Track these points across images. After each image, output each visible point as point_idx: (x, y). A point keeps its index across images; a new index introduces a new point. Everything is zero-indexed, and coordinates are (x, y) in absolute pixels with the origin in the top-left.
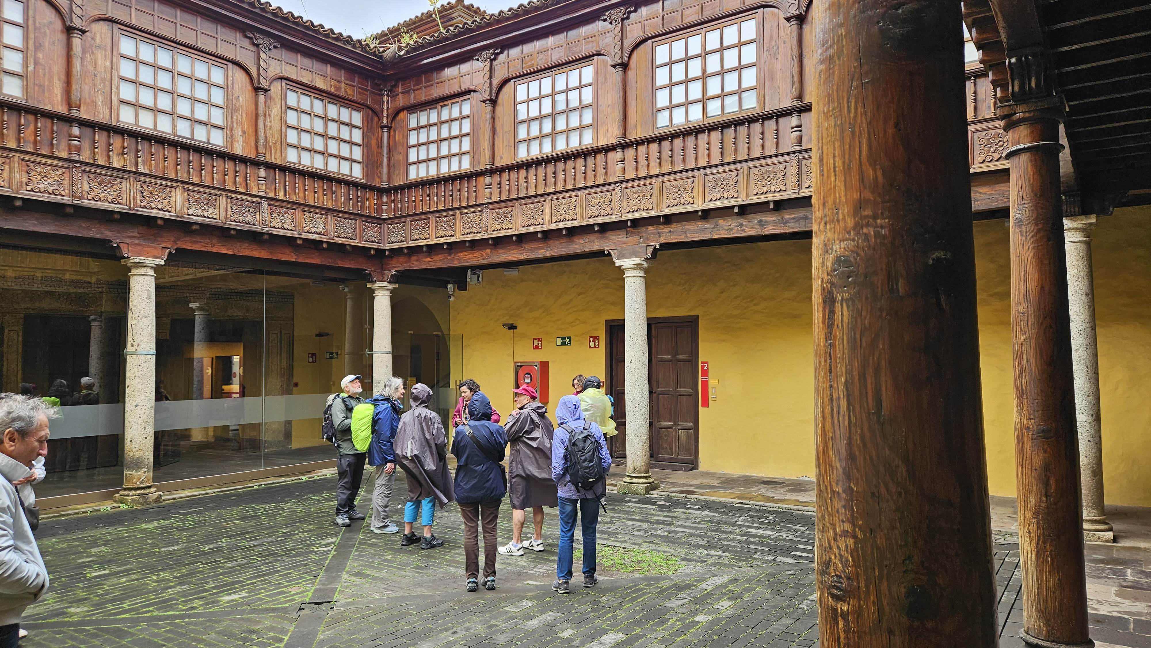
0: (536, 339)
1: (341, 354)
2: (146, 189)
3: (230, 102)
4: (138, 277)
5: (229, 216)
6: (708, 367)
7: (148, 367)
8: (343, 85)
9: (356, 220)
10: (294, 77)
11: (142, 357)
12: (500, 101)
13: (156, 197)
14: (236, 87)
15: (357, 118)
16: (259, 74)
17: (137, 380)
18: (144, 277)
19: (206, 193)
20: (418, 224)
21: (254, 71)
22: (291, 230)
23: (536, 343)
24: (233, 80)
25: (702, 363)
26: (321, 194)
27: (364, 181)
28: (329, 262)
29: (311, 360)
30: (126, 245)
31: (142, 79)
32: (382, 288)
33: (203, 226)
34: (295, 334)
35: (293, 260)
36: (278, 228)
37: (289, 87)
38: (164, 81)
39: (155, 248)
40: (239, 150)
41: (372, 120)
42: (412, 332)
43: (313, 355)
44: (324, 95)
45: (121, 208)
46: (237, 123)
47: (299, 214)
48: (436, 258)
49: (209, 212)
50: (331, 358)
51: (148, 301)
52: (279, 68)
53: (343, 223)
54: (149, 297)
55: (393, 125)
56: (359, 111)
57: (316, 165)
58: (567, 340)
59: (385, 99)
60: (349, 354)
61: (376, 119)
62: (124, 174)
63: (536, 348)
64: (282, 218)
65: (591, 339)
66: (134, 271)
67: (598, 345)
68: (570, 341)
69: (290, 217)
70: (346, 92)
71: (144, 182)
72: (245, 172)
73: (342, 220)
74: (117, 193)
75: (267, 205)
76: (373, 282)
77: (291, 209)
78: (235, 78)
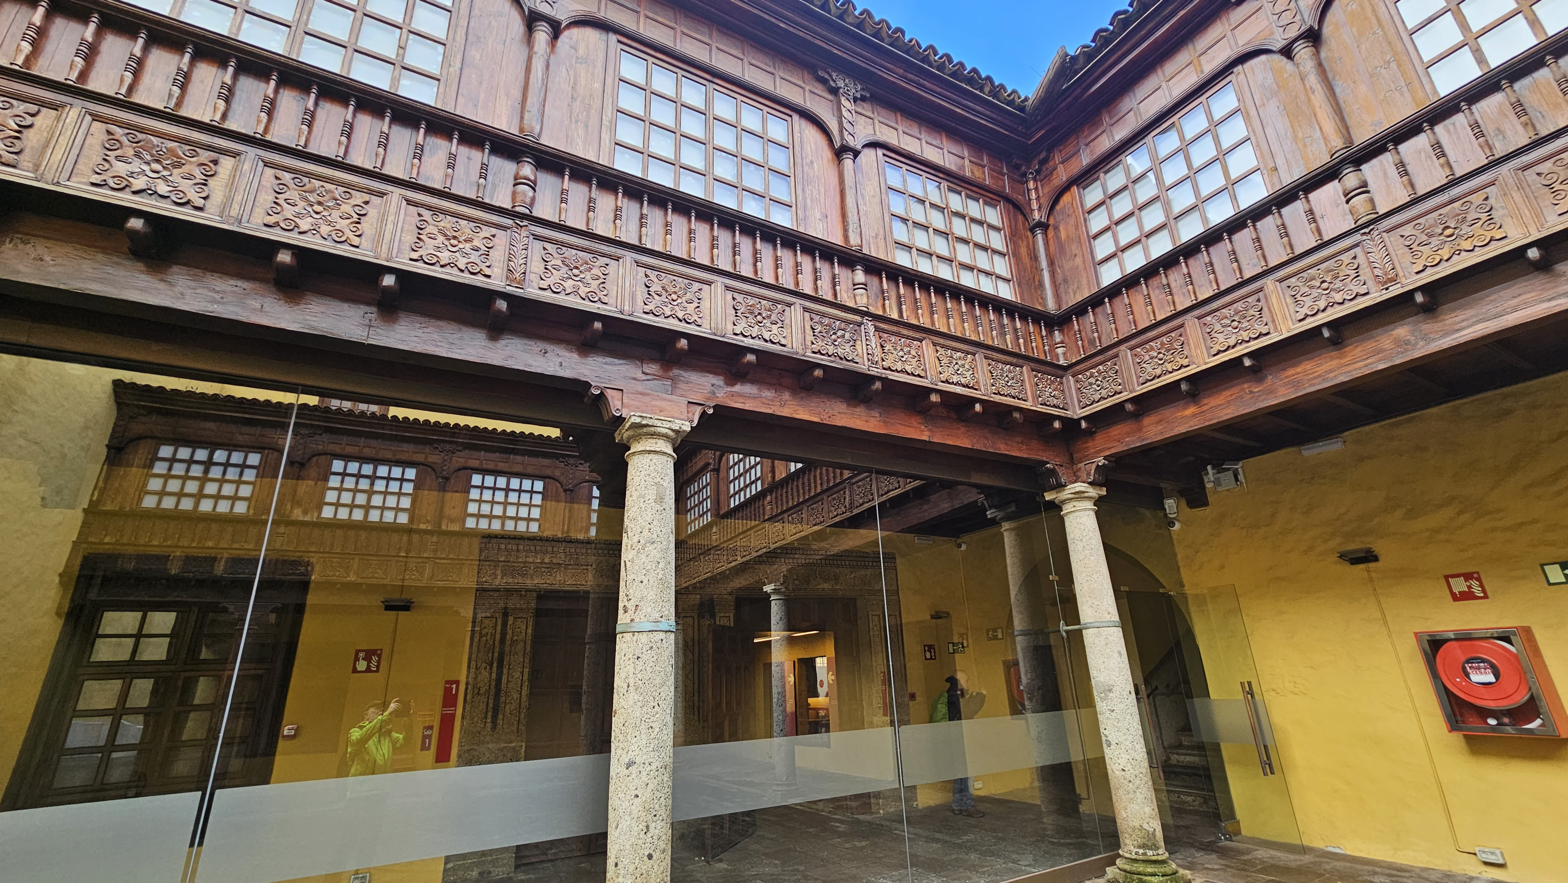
0: (1457, 576)
2: (655, 280)
3: (800, 168)
4: (643, 457)
5: (808, 343)
8: (967, 162)
9: (1022, 366)
10: (893, 144)
11: (644, 638)
13: (674, 297)
14: (807, 148)
15: (993, 216)
16: (840, 128)
17: (633, 696)
18: (651, 456)
21: (833, 125)
22: (919, 376)
23: (1460, 585)
24: (802, 139)
26: (958, 321)
27: (1019, 303)
28: (985, 446)
29: (928, 655)
30: (619, 393)
31: (655, 117)
32: (1079, 496)
33: (763, 356)
35: (924, 438)
36: (897, 370)
37: (888, 159)
38: (692, 125)
39: (675, 402)
41: (1016, 218)
43: (930, 648)
44: (941, 175)
45: (604, 310)
46: (812, 200)
47: (927, 348)
49: (773, 332)
52: (871, 127)
53: (1002, 369)
54: (660, 499)
55: (1051, 221)
56: (995, 207)
59: (1031, 185)
61: (1020, 218)
62: (616, 249)
64: (901, 353)
66: (635, 447)
69: (913, 352)
70: (972, 172)
71: (653, 267)
72: (830, 275)
73: (1000, 365)
74: (598, 282)
75: (872, 329)
76: (1061, 486)
77: (914, 339)
78: (804, 136)
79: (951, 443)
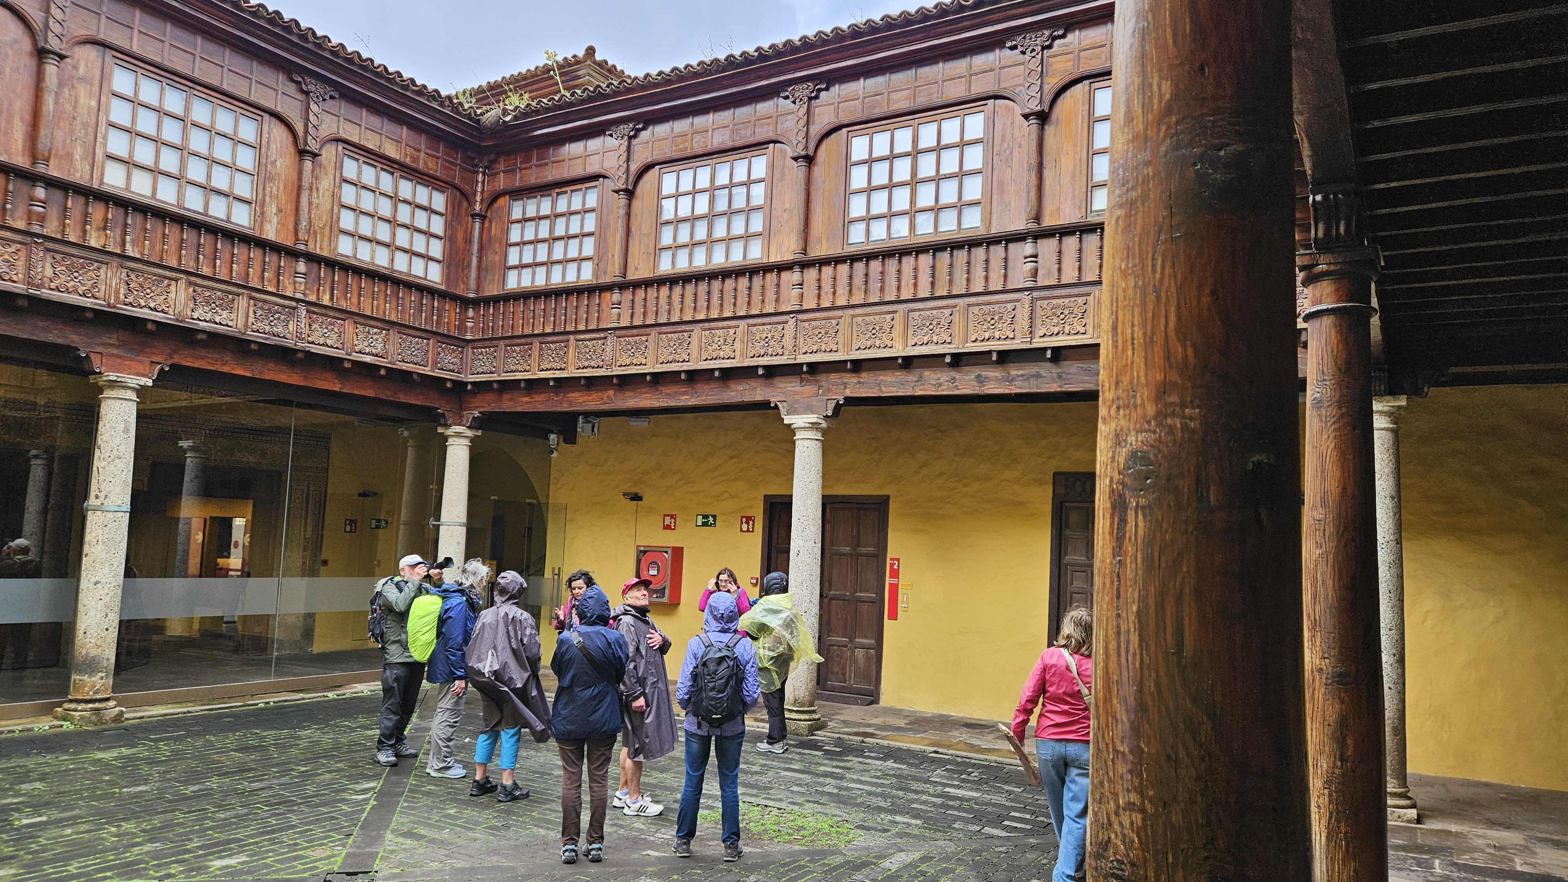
0: (668, 516)
1: (392, 523)
2: (135, 279)
3: (263, 168)
4: (113, 401)
5: (250, 324)
6: (898, 566)
7: (117, 529)
8: (422, 155)
9: (429, 339)
10: (355, 139)
11: (110, 515)
12: (638, 192)
13: (148, 291)
14: (273, 147)
15: (439, 201)
16: (306, 131)
17: (100, 547)
18: (122, 401)
19: (219, 290)
20: (515, 351)
21: (299, 128)
22: (337, 348)
23: (668, 521)
24: (269, 138)
25: (891, 559)
26: (382, 301)
27: (443, 287)
28: (386, 396)
29: (348, 528)
30: (100, 356)
31: (140, 127)
32: (459, 435)
33: (213, 336)
34: (329, 491)
35: (337, 389)
36: (319, 344)
37: (347, 152)
38: (171, 132)
39: (140, 361)
40: (270, 233)
41: (460, 206)
42: (496, 498)
43: (352, 522)
44: (396, 166)
45: (96, 304)
46: (270, 197)
47: (349, 326)
48: (537, 398)
49: (223, 316)
50: (378, 527)
51: (125, 436)
52: (335, 126)
53: (411, 342)
54: (126, 431)
55: (489, 214)
56: (443, 192)
57: (378, 262)
58: (711, 519)
59: (480, 177)
60: (406, 523)
61: (465, 204)
62: (105, 257)
63: (667, 527)
64: (326, 330)
65: (744, 520)
66: (107, 393)
67: (753, 528)
68: (715, 520)
69: (336, 330)
70: (426, 164)
71: (133, 270)
72: (277, 265)
73: (410, 338)
74: (92, 282)
75: (305, 312)
76: (447, 426)
77: (339, 319)
78: (272, 135)
79: (357, 393)
